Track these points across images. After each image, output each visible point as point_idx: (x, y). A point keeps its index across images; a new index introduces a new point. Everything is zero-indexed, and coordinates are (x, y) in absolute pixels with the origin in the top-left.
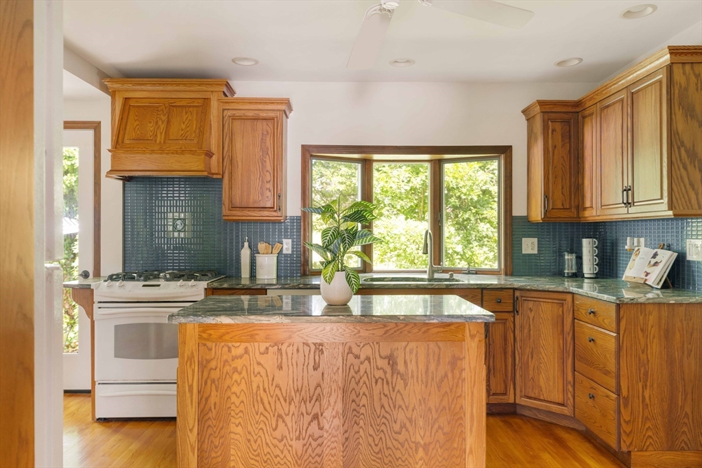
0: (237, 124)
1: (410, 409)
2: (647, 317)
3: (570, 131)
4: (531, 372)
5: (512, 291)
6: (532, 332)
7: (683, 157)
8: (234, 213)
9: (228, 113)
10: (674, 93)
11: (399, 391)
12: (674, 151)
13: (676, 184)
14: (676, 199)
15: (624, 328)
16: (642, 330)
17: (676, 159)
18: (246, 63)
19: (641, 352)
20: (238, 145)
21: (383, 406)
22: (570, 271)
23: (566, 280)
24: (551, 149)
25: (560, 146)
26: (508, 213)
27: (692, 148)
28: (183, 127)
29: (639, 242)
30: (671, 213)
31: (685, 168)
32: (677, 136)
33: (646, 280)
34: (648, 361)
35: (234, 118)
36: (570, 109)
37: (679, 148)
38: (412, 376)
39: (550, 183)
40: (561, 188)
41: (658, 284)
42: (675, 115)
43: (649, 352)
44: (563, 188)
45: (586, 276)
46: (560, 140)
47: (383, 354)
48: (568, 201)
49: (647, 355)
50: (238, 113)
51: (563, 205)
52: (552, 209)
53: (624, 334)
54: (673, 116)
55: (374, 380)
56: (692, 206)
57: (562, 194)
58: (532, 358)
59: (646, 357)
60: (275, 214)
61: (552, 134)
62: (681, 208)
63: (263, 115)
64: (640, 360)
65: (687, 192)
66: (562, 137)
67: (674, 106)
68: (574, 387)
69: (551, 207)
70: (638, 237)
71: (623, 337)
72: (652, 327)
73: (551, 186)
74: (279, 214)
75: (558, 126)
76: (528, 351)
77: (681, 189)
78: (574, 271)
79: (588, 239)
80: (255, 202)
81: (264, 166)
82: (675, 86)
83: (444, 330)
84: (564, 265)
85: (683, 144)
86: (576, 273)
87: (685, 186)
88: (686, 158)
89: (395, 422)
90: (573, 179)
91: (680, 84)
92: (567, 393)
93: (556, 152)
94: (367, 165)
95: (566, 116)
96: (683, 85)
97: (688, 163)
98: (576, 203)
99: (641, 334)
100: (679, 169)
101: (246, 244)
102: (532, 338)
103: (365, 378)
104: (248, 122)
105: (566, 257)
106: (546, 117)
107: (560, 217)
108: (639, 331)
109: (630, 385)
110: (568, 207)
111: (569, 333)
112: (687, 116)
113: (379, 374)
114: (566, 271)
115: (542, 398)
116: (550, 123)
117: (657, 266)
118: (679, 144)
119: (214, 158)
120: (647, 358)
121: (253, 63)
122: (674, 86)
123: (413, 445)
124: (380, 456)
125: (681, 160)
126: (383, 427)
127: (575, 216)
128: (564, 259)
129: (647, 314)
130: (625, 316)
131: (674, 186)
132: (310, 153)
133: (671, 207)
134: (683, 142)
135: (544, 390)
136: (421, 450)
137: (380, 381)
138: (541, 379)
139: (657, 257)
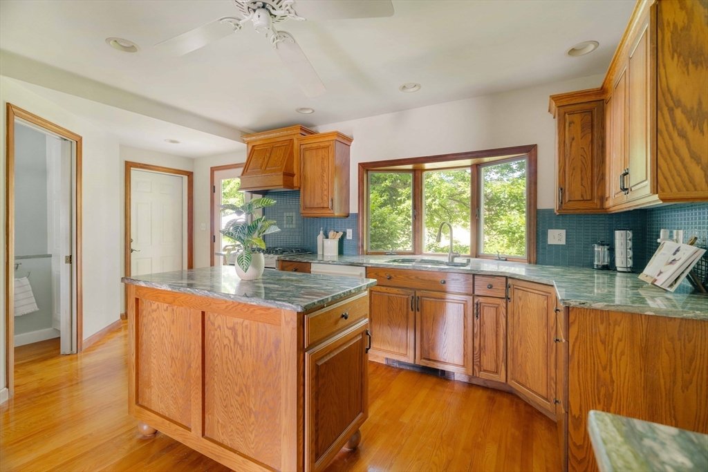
0: (307, 153)
1: (246, 377)
2: (611, 327)
3: (592, 121)
4: (520, 358)
5: (505, 278)
6: (520, 320)
7: (678, 121)
8: (306, 212)
9: (303, 147)
10: (663, 39)
11: (238, 359)
12: (663, 115)
13: (665, 160)
14: (666, 178)
15: (575, 335)
16: (603, 342)
17: (666, 125)
18: (307, 112)
19: (600, 369)
20: (308, 167)
21: (228, 369)
22: (600, 264)
23: (595, 272)
24: (567, 142)
25: (580, 137)
26: (532, 207)
27: (696, 107)
28: (276, 159)
29: (677, 235)
30: (656, 197)
31: (683, 135)
32: (668, 96)
33: (655, 280)
34: (613, 382)
35: (306, 149)
36: (593, 98)
37: (671, 110)
38: (247, 349)
39: (567, 175)
40: (580, 179)
41: (671, 286)
42: (665, 68)
43: (614, 369)
44: (582, 179)
45: (619, 269)
46: (579, 131)
47: (229, 326)
48: (589, 192)
49: (611, 373)
50: (308, 146)
51: (582, 196)
52: (569, 201)
53: (575, 343)
54: (661, 70)
55: (223, 346)
56: (694, 186)
57: (582, 185)
58: (521, 344)
59: (609, 376)
60: (329, 212)
61: (569, 126)
62: (674, 190)
63: (322, 145)
64: (598, 378)
65: (685, 167)
66: (582, 128)
67: (663, 55)
68: (556, 383)
69: (567, 199)
70: (678, 229)
71: (574, 346)
72: (620, 340)
73: (567, 179)
74: (332, 212)
75: (577, 118)
76: (517, 338)
77: (674, 165)
78: (606, 263)
79: (622, 231)
80: (317, 204)
81: (323, 180)
82: (666, 28)
83: (265, 313)
84: (593, 257)
85: (678, 103)
86: (607, 265)
87: (682, 161)
88: (685, 121)
89: (236, 385)
90: (596, 170)
91: (674, 23)
92: (550, 390)
93: (574, 144)
94: (417, 174)
95: (587, 106)
96: (680, 25)
97: (688, 128)
98: (600, 194)
99: (601, 347)
100: (671, 138)
101: (321, 232)
102: (521, 326)
103: (217, 343)
104: (314, 151)
105: (596, 249)
106: (562, 110)
107: (578, 209)
108: (599, 342)
109: (583, 404)
110: (588, 198)
111: (552, 328)
112: (687, 65)
113: (226, 341)
114: (596, 263)
115: (528, 386)
116: (567, 115)
117: (673, 264)
118: (671, 104)
119: (295, 177)
120: (612, 377)
121: (311, 111)
122: (663, 30)
123: (248, 410)
124: (226, 409)
125: (674, 125)
126: (228, 387)
127: (598, 207)
128: (593, 251)
129: (612, 324)
130: (577, 321)
131: (661, 161)
132: (365, 168)
133: (656, 189)
134: (679, 101)
135: (530, 378)
136: (253, 415)
137: (226, 347)
138: (528, 367)
139: (678, 254)
